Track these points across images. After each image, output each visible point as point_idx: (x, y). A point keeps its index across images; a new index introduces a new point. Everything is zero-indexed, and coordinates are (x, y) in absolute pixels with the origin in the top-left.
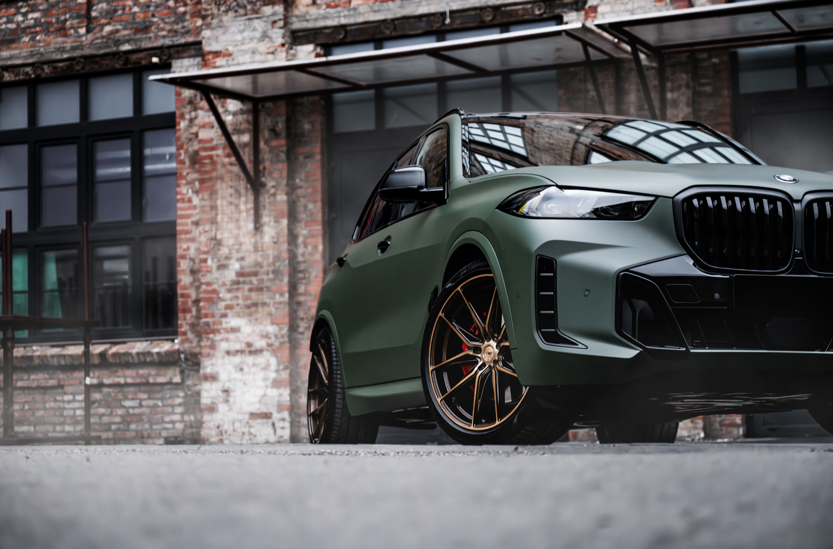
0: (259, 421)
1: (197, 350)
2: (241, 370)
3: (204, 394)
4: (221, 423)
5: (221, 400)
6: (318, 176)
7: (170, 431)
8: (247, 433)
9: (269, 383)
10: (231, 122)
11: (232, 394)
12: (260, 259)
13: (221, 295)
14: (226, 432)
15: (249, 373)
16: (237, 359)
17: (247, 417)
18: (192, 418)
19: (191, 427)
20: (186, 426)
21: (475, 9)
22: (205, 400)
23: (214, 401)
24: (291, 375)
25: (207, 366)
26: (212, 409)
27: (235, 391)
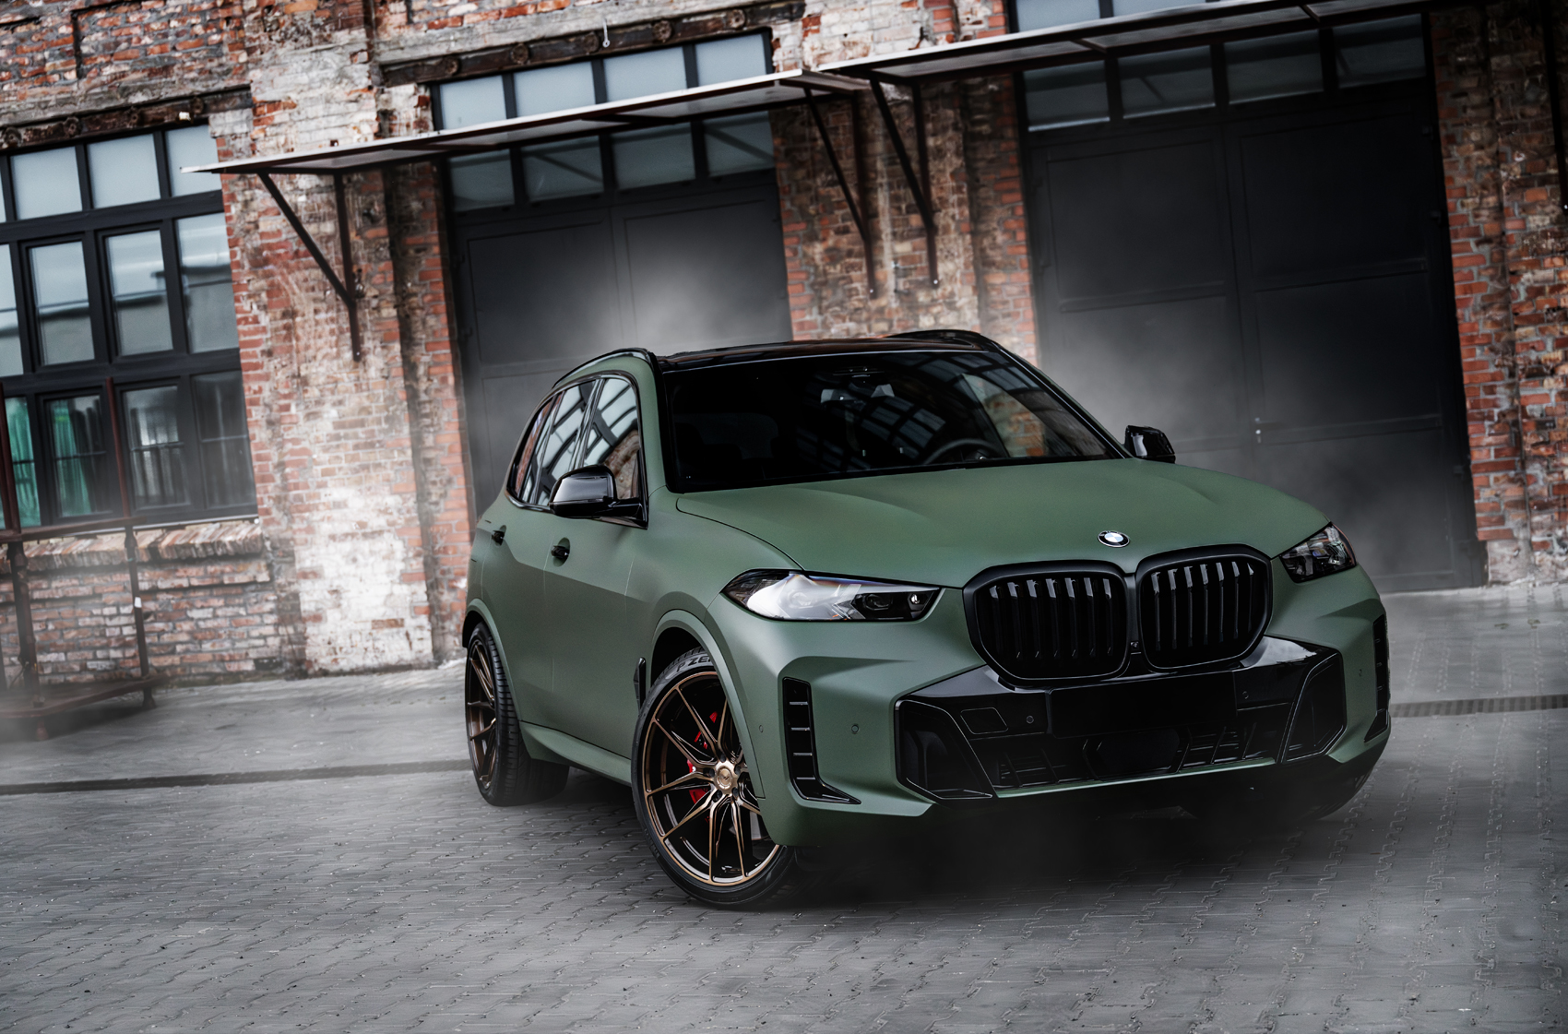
0: (386, 631)
1: (288, 535)
2: (355, 560)
3: (304, 598)
4: (333, 636)
5: (330, 604)
6: (439, 278)
7: (260, 649)
8: (370, 649)
9: (396, 577)
10: (304, 205)
11: (344, 595)
12: (366, 403)
13: (315, 456)
14: (341, 649)
15: (366, 565)
16: (347, 546)
17: (369, 626)
18: (291, 630)
19: (291, 642)
20: (282, 642)
21: (644, 22)
22: (307, 606)
23: (320, 606)
24: (425, 564)
25: (306, 558)
26: (317, 618)
27: (348, 591)
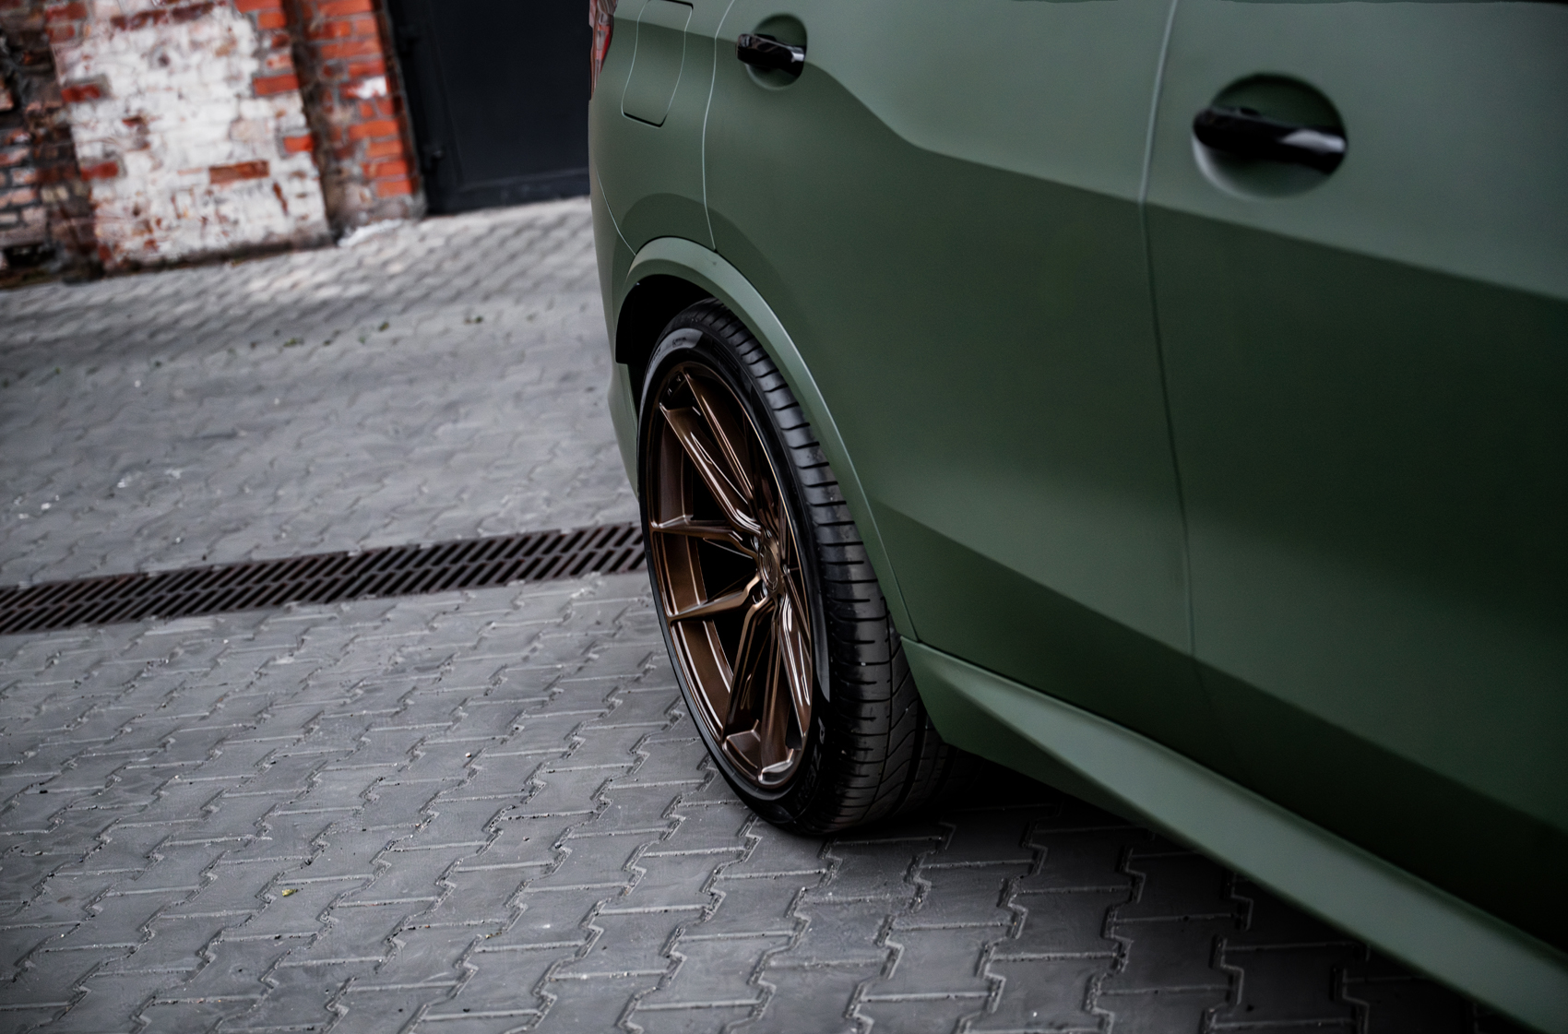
0: (237, 184)
1: (36, 22)
2: (164, 61)
3: (81, 135)
4: (141, 200)
5: (127, 143)
7: (13, 231)
8: (212, 218)
9: (244, 86)
11: (152, 126)
14: (159, 222)
15: (186, 68)
16: (147, 36)
17: (204, 178)
18: (63, 193)
19: (65, 215)
20: (50, 215)
22: (88, 148)
23: (110, 148)
24: (296, 59)
25: (76, 65)
26: (110, 169)
27: (158, 118)
